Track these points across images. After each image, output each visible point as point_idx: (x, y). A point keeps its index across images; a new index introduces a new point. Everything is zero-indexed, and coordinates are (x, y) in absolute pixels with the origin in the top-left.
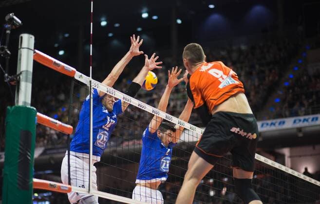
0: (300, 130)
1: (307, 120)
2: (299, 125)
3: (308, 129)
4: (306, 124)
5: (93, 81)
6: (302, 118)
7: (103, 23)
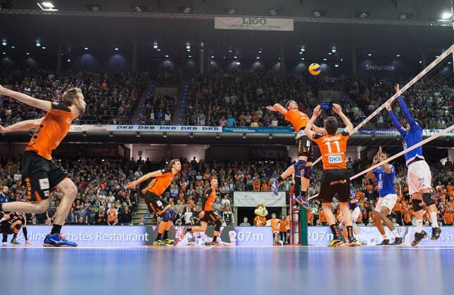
0: (165, 133)
2: (164, 130)
4: (168, 130)
6: (164, 126)
7: (4, 44)
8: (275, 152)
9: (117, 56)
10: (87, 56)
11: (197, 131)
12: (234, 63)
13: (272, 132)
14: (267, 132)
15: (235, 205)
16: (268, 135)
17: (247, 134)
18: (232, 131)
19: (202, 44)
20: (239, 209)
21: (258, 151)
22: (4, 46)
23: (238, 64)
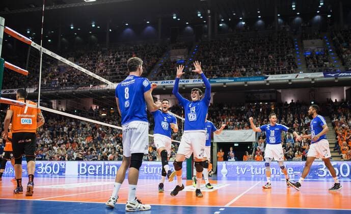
0: (164, 86)
1: (168, 82)
2: (164, 84)
3: (168, 87)
4: (167, 84)
5: (42, 48)
6: (166, 81)
7: (72, 28)
8: (268, 95)
9: (149, 28)
10: (128, 30)
11: (188, 83)
12: (240, 23)
13: (247, 81)
14: (242, 81)
15: (215, 141)
16: (244, 83)
17: (227, 84)
18: (215, 82)
19: (209, 12)
20: (218, 144)
21: (255, 95)
22: (73, 29)
23: (243, 23)
